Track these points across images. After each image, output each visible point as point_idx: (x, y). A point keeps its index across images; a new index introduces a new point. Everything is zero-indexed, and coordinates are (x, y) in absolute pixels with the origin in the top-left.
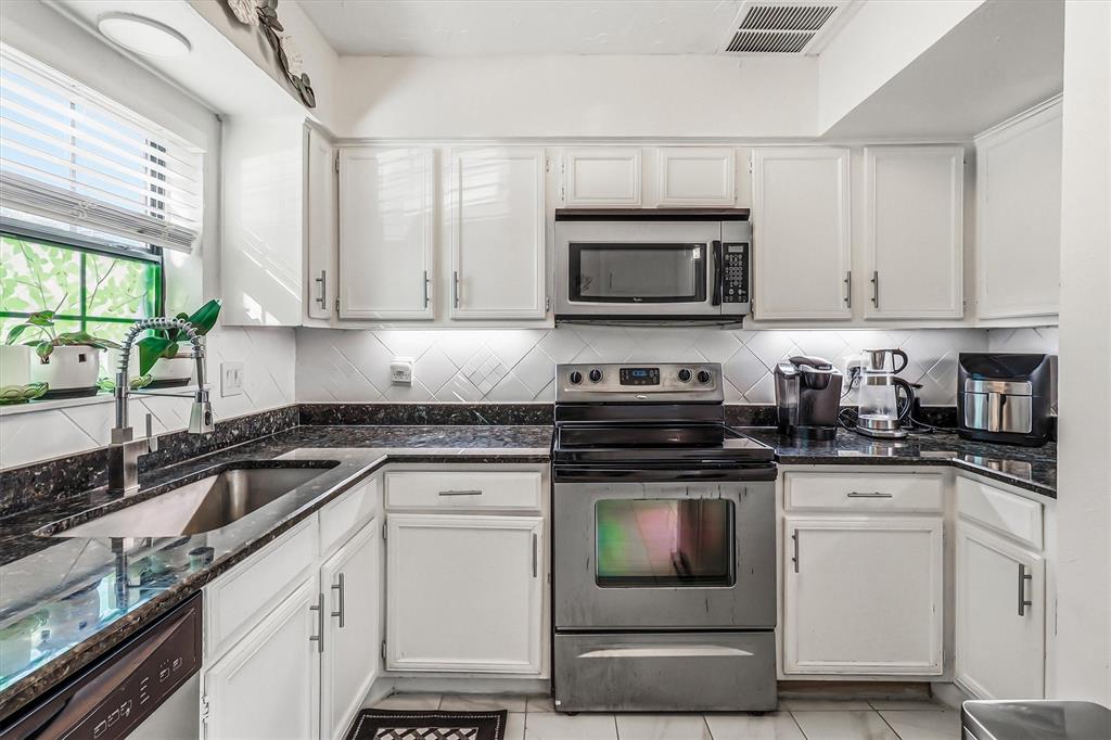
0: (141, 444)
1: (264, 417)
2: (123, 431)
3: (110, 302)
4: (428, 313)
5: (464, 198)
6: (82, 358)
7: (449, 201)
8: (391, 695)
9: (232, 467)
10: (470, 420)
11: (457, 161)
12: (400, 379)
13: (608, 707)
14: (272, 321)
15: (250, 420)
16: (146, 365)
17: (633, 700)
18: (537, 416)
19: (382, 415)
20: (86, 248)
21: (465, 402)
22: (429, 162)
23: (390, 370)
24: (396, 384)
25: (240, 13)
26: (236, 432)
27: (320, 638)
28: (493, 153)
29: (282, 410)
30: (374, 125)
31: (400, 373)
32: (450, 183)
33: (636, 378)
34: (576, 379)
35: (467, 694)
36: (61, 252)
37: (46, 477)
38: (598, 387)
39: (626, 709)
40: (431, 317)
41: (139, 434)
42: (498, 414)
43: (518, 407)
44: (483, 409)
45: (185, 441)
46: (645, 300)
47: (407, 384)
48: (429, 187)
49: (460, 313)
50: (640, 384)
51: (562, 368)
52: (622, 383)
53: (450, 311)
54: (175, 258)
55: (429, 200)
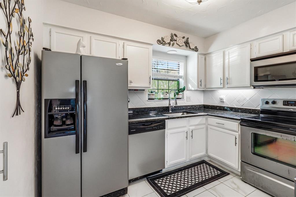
0: (172, 106)
1: (195, 106)
2: (170, 104)
3: (172, 87)
4: (222, 86)
5: (230, 60)
6: (166, 95)
7: (227, 61)
8: (210, 161)
9: (185, 112)
10: (237, 111)
11: (228, 52)
12: (222, 101)
13: (255, 185)
14: (193, 89)
15: (192, 106)
16: (175, 96)
17: (262, 187)
18: (255, 112)
19: (218, 108)
20: (169, 80)
21: (236, 107)
22: (222, 54)
23: (219, 99)
24: (221, 102)
25: (181, 45)
26: (189, 107)
27: (187, 137)
28: (236, 48)
29: (199, 105)
30: (211, 50)
31: (222, 99)
32: (227, 57)
33: (290, 104)
34: (267, 103)
35: (224, 168)
36: (166, 81)
37: (162, 108)
38: (274, 106)
39: (260, 189)
40: (222, 87)
41: (172, 105)
42: (244, 110)
43: (250, 109)
44: (241, 109)
45: (180, 107)
46: (280, 80)
47: (223, 102)
48: (222, 60)
49: (229, 86)
50: (292, 106)
51: (263, 100)
52: (284, 105)
53: (226, 86)
54: (181, 80)
55: (222, 62)
